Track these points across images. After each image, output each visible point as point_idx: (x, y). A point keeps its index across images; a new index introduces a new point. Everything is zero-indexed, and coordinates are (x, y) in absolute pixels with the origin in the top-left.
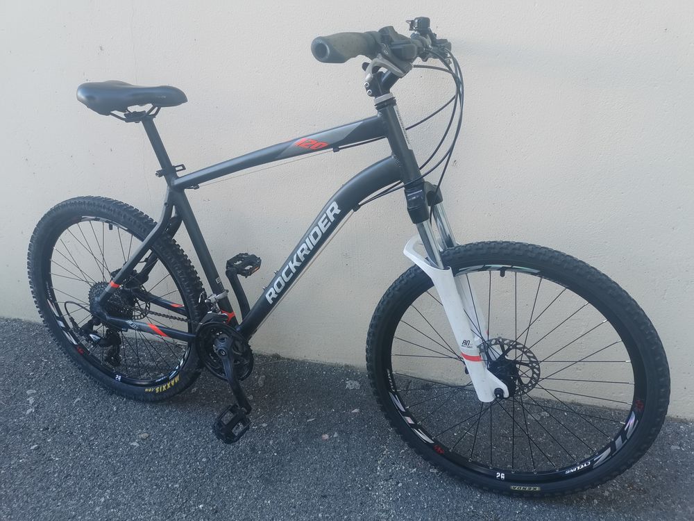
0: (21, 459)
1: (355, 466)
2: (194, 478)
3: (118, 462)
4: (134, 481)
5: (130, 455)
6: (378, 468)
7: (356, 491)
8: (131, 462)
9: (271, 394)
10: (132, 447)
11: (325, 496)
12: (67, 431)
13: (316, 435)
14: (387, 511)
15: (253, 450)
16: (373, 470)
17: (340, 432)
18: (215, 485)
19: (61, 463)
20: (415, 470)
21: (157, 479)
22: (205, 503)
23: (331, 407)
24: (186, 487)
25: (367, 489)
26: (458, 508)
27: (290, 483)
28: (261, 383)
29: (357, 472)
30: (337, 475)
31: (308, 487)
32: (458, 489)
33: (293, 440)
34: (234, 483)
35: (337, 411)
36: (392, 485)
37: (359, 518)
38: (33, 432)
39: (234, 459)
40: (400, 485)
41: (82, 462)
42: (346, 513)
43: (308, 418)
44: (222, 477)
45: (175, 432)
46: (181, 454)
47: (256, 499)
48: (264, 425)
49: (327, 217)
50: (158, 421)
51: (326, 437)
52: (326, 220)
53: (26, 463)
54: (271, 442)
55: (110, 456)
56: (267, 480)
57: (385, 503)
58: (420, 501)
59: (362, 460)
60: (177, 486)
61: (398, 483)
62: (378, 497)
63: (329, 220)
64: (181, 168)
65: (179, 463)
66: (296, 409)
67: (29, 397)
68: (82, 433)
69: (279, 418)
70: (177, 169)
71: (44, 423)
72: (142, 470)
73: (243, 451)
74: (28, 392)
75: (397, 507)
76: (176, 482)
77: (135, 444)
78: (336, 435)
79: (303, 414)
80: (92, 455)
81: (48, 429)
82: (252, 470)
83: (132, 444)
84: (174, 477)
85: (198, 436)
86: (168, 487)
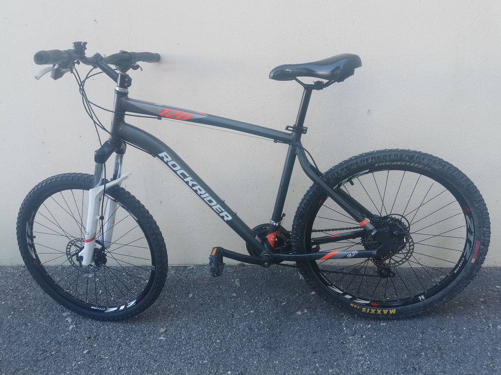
0: (79, 361)
1: (328, 329)
2: (216, 355)
3: (154, 352)
4: (172, 363)
5: (162, 346)
6: (345, 329)
7: (335, 345)
8: (165, 351)
9: (248, 290)
10: (161, 341)
11: (315, 352)
12: (106, 337)
13: (292, 313)
14: (362, 355)
15: (251, 329)
16: (341, 330)
17: (308, 309)
18: (233, 357)
19: (111, 360)
20: (370, 325)
21: (189, 359)
22: (231, 370)
23: (295, 293)
24: (213, 361)
25: (342, 343)
26: (411, 346)
27: (286, 347)
28: (238, 284)
29: (331, 333)
30: (318, 337)
31: (301, 348)
33: (276, 318)
34: (247, 353)
35: (300, 295)
36: (358, 338)
37: (345, 362)
38: (80, 342)
39: (240, 337)
40: (364, 337)
41: (127, 357)
42: (334, 361)
43: (281, 302)
44: (236, 350)
45: (188, 326)
46: (199, 340)
47: (267, 362)
48: (252, 312)
50: (172, 320)
51: (299, 313)
53: (84, 364)
54: (262, 322)
55: (147, 349)
56: (269, 348)
57: (359, 350)
58: (382, 345)
59: (331, 325)
60: (206, 361)
61: (362, 336)
62: (352, 347)
65: (201, 346)
66: (270, 298)
67: (66, 318)
68: (118, 337)
69: (260, 305)
71: (86, 334)
72: (175, 355)
73: (244, 331)
74: (64, 314)
75: (369, 351)
76: (204, 359)
77: (162, 338)
78: (306, 311)
79: (277, 301)
80: (133, 351)
81: (90, 338)
82: (256, 343)
83: (160, 338)
84: (201, 356)
85: (207, 326)
86: (199, 363)
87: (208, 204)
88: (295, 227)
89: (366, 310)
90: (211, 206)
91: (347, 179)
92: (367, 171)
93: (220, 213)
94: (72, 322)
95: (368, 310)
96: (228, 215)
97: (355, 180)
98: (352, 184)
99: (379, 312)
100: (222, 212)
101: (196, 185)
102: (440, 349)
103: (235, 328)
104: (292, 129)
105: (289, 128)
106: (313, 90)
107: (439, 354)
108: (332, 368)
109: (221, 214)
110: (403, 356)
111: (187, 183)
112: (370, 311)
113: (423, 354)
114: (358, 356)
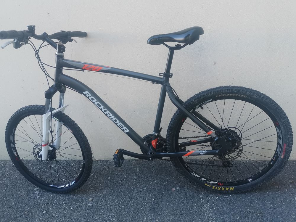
0: (40, 218)
1: (191, 200)
2: (121, 215)
3: (84, 213)
4: (94, 220)
5: (89, 209)
6: (201, 199)
7: (195, 210)
8: (91, 212)
9: (144, 175)
10: (89, 206)
11: (182, 214)
12: (57, 203)
13: (169, 189)
14: (211, 217)
15: (143, 199)
16: (199, 200)
17: (180, 186)
18: (131, 217)
19: (58, 217)
20: (218, 197)
21: (104, 217)
23: (172, 177)
24: (119, 219)
25: (199, 209)
26: (242, 211)
27: (164, 211)
28: (138, 171)
29: (193, 202)
30: (184, 204)
31: (173, 211)
32: (239, 203)
33: (160, 193)
34: (139, 214)
35: (175, 178)
36: (210, 205)
37: (200, 221)
38: (42, 206)
39: (136, 204)
40: (213, 205)
41: (68, 216)
43: (163, 183)
44: (133, 212)
45: (106, 197)
46: (112, 206)
47: (152, 220)
48: (145, 188)
50: (97, 193)
51: (174, 189)
53: (43, 220)
54: (150, 195)
55: (80, 211)
56: (154, 211)
57: (209, 213)
58: (224, 210)
59: (193, 197)
60: (114, 219)
62: (205, 211)
65: (112, 209)
66: (157, 180)
67: (36, 191)
68: (64, 203)
69: (151, 184)
71: (46, 201)
72: (96, 215)
73: (139, 200)
74: (35, 189)
75: (215, 214)
76: (114, 218)
77: (90, 204)
78: (178, 188)
79: (161, 181)
80: (72, 212)
81: (48, 203)
82: (146, 208)
83: (88, 204)
84: (112, 216)
85: (117, 197)
86: (110, 220)
87: (114, 123)
88: (168, 136)
89: (215, 188)
90: (116, 124)
91: (199, 106)
92: (211, 100)
93: (122, 127)
94: (39, 194)
95: (216, 187)
96: (127, 129)
97: (204, 106)
98: (202, 108)
99: (223, 189)
100: (123, 127)
101: (106, 111)
102: (261, 213)
103: (134, 198)
104: (163, 75)
105: (161, 74)
106: (175, 50)
107: (260, 216)
109: (122, 129)
110: (237, 217)
111: (101, 109)
112: (218, 188)
113: (250, 216)
114: (208, 217)
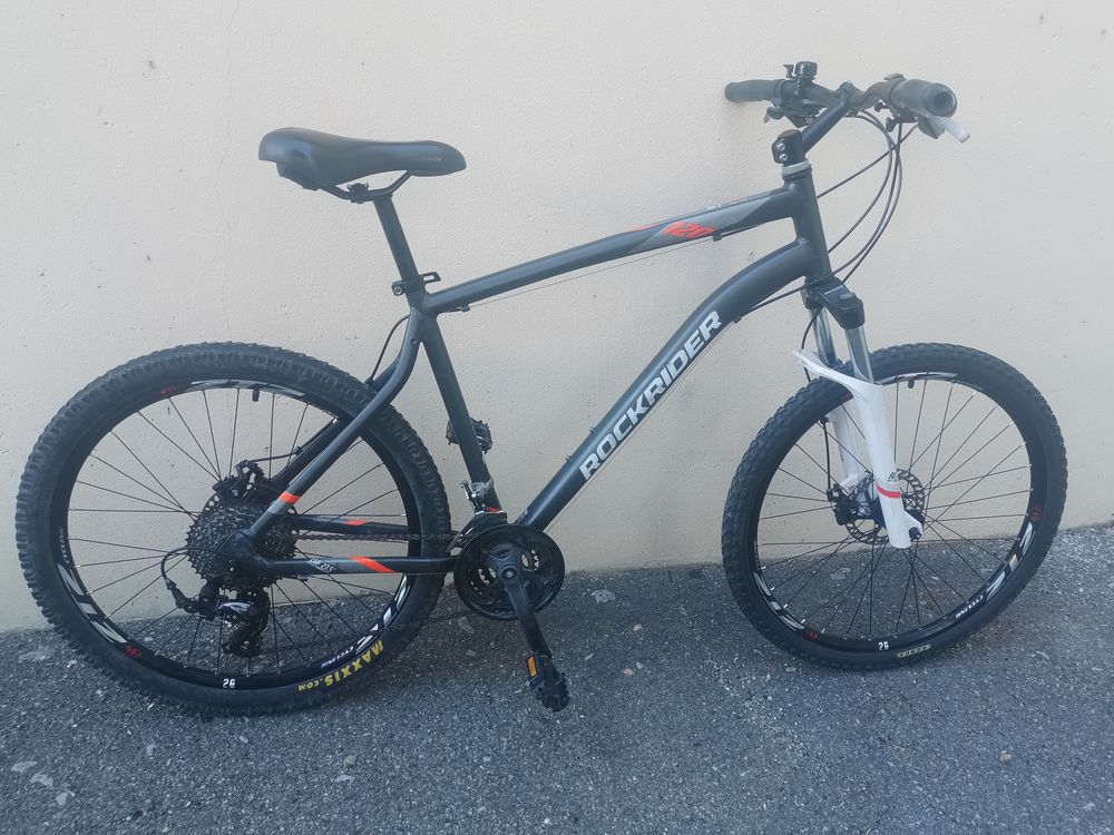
2: (497, 789)
3: (342, 813)
5: (354, 796)
6: (727, 689)
9: (497, 640)
10: (344, 784)
11: (698, 745)
13: (612, 674)
16: (723, 693)
17: (642, 660)
18: (538, 787)
20: (769, 676)
21: (437, 812)
22: (549, 815)
23: (600, 633)
25: (738, 717)
26: (856, 701)
27: (637, 745)
28: (467, 628)
29: (709, 703)
31: (667, 741)
32: (835, 680)
34: (563, 773)
35: (612, 635)
36: (761, 703)
38: (112, 829)
39: (530, 743)
40: (770, 698)
42: (742, 755)
43: (583, 657)
44: (537, 771)
45: (396, 738)
46: (440, 765)
47: (613, 781)
49: (700, 335)
51: (628, 672)
52: (699, 339)
55: (318, 811)
56: (604, 753)
57: (773, 725)
59: (699, 685)
60: (483, 808)
61: (766, 697)
62: (758, 720)
63: (702, 339)
64: (432, 277)
65: (451, 778)
67: (27, 776)
68: (220, 798)
70: (426, 279)
71: (120, 807)
72: (400, 810)
73: (532, 727)
74: (14, 768)
75: (791, 724)
76: (474, 805)
77: (345, 778)
78: (639, 666)
79: (570, 654)
80: (281, 822)
81: (140, 813)
82: (570, 748)
83: (338, 780)
84: (464, 800)
85: (442, 731)
86: (468, 816)
94: (57, 783)
102: (904, 699)
103: (508, 724)
107: (907, 708)
108: (743, 768)
110: (853, 722)
113: (883, 711)
114: (776, 735)
